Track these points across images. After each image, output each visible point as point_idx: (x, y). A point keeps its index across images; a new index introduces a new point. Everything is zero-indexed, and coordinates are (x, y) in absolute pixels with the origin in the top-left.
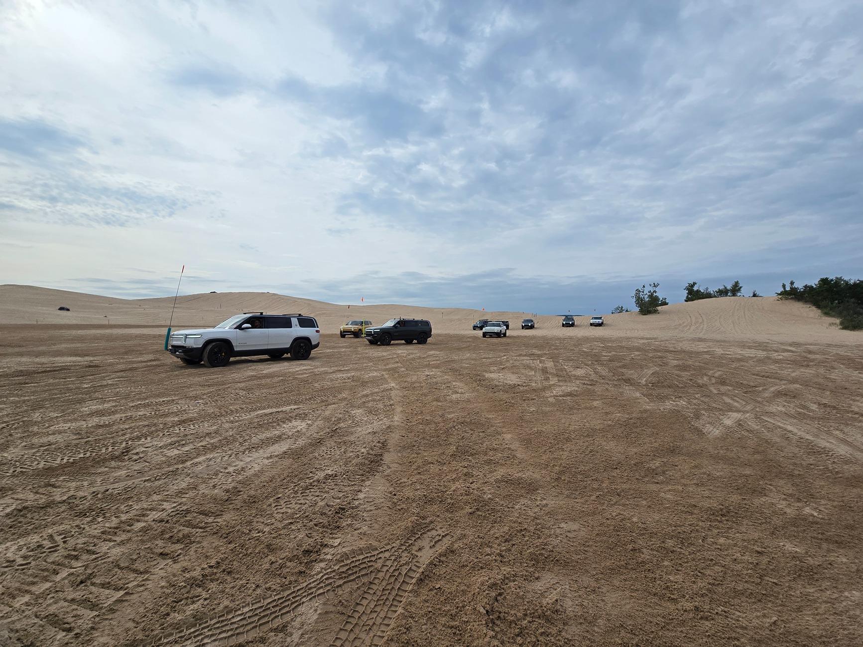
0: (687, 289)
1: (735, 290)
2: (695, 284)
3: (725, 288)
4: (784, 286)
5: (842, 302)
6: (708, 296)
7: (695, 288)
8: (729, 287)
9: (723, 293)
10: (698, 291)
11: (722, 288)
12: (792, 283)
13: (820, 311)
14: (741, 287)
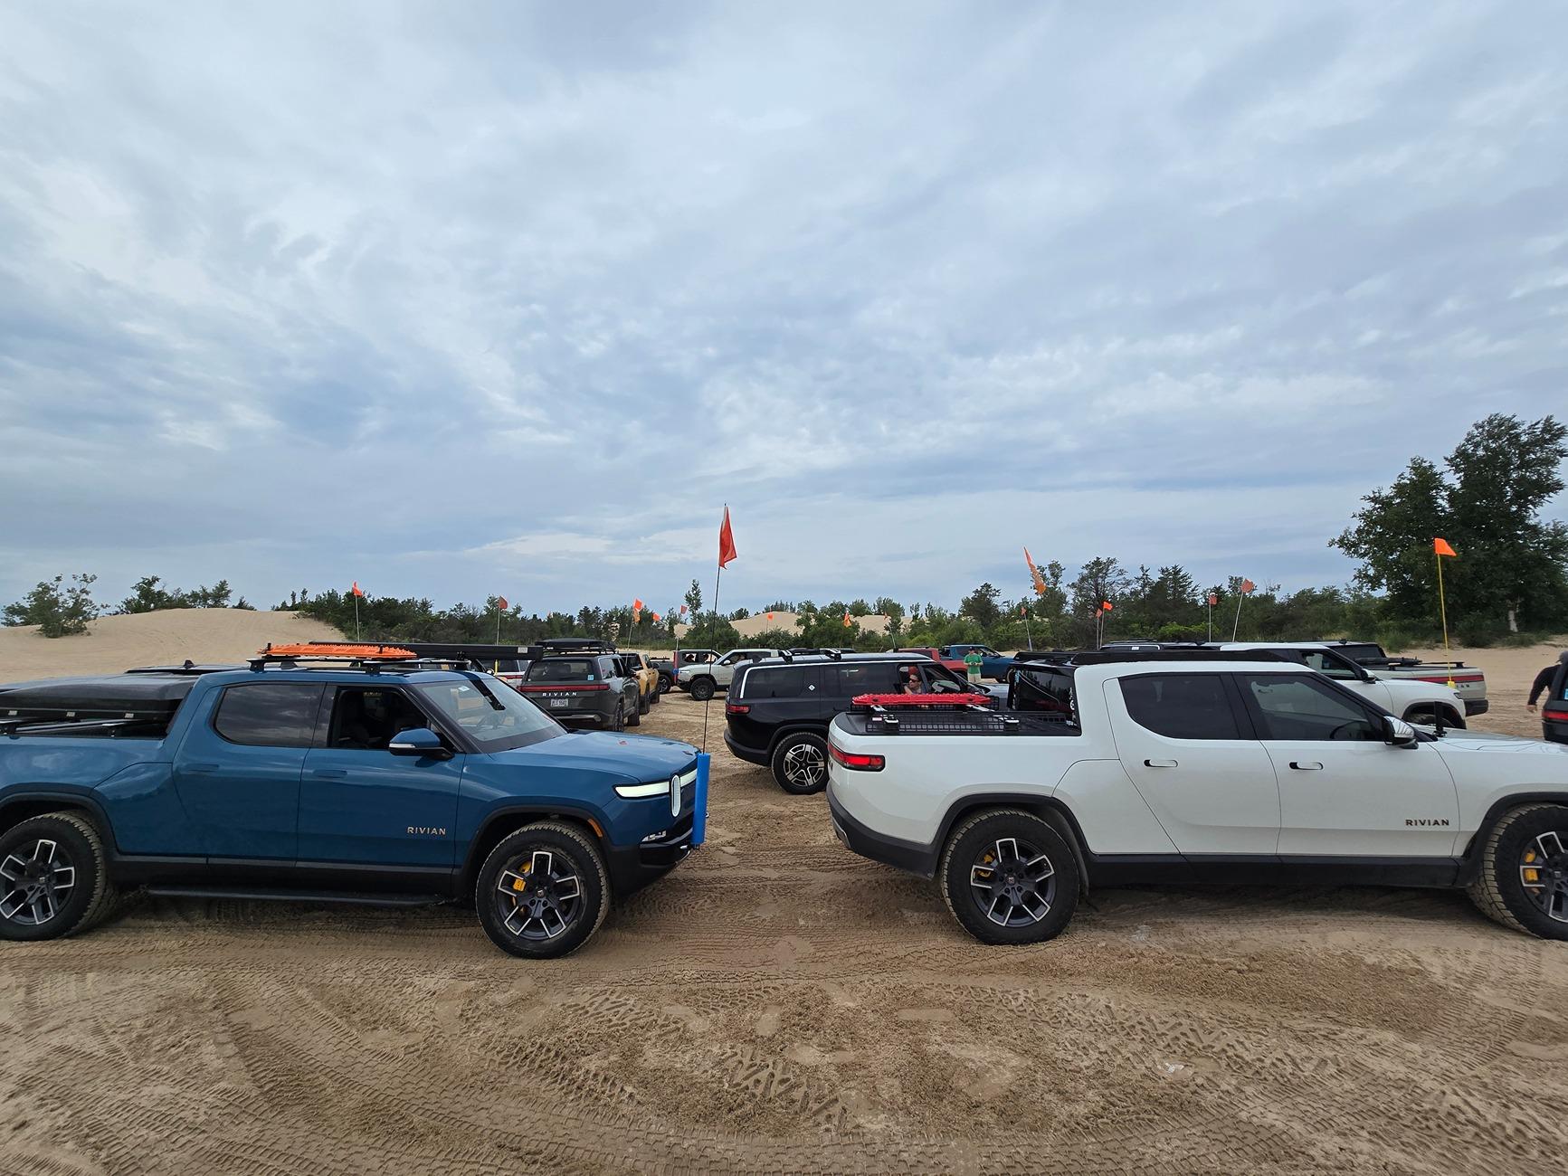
0: (139, 587)
1: (220, 595)
2: (155, 580)
3: (204, 590)
4: (293, 596)
5: (367, 624)
6: (181, 603)
7: (156, 588)
8: (209, 590)
9: (199, 598)
10: (160, 594)
11: (198, 590)
12: (304, 592)
13: (343, 634)
14: (229, 591)
